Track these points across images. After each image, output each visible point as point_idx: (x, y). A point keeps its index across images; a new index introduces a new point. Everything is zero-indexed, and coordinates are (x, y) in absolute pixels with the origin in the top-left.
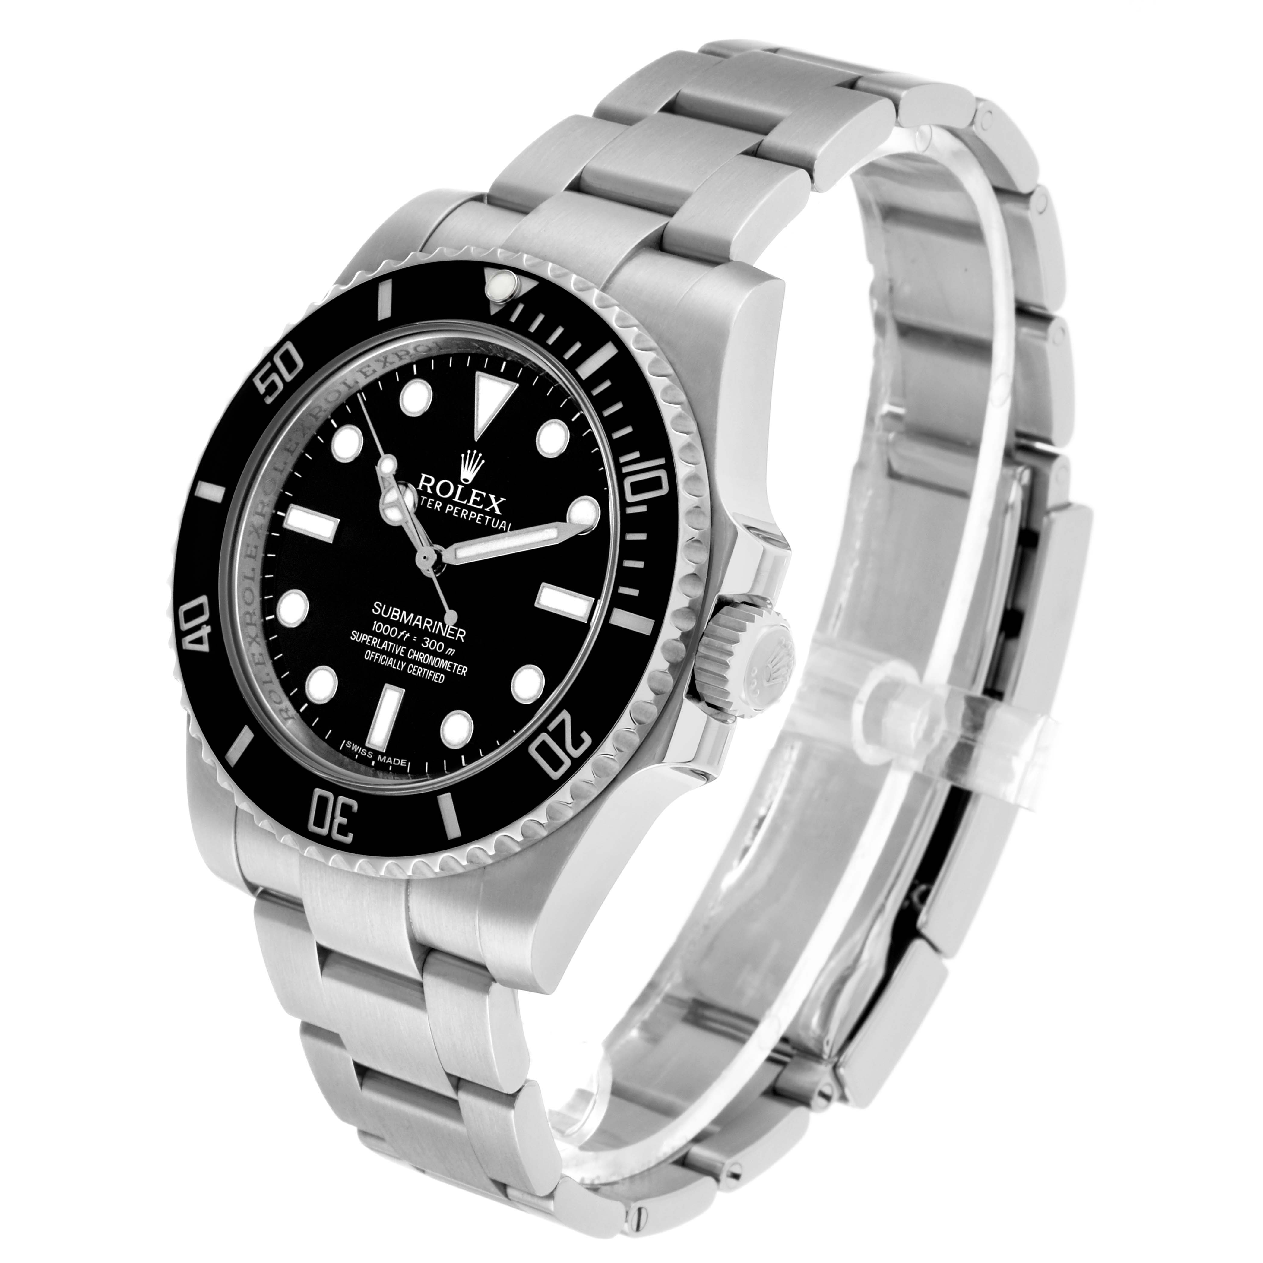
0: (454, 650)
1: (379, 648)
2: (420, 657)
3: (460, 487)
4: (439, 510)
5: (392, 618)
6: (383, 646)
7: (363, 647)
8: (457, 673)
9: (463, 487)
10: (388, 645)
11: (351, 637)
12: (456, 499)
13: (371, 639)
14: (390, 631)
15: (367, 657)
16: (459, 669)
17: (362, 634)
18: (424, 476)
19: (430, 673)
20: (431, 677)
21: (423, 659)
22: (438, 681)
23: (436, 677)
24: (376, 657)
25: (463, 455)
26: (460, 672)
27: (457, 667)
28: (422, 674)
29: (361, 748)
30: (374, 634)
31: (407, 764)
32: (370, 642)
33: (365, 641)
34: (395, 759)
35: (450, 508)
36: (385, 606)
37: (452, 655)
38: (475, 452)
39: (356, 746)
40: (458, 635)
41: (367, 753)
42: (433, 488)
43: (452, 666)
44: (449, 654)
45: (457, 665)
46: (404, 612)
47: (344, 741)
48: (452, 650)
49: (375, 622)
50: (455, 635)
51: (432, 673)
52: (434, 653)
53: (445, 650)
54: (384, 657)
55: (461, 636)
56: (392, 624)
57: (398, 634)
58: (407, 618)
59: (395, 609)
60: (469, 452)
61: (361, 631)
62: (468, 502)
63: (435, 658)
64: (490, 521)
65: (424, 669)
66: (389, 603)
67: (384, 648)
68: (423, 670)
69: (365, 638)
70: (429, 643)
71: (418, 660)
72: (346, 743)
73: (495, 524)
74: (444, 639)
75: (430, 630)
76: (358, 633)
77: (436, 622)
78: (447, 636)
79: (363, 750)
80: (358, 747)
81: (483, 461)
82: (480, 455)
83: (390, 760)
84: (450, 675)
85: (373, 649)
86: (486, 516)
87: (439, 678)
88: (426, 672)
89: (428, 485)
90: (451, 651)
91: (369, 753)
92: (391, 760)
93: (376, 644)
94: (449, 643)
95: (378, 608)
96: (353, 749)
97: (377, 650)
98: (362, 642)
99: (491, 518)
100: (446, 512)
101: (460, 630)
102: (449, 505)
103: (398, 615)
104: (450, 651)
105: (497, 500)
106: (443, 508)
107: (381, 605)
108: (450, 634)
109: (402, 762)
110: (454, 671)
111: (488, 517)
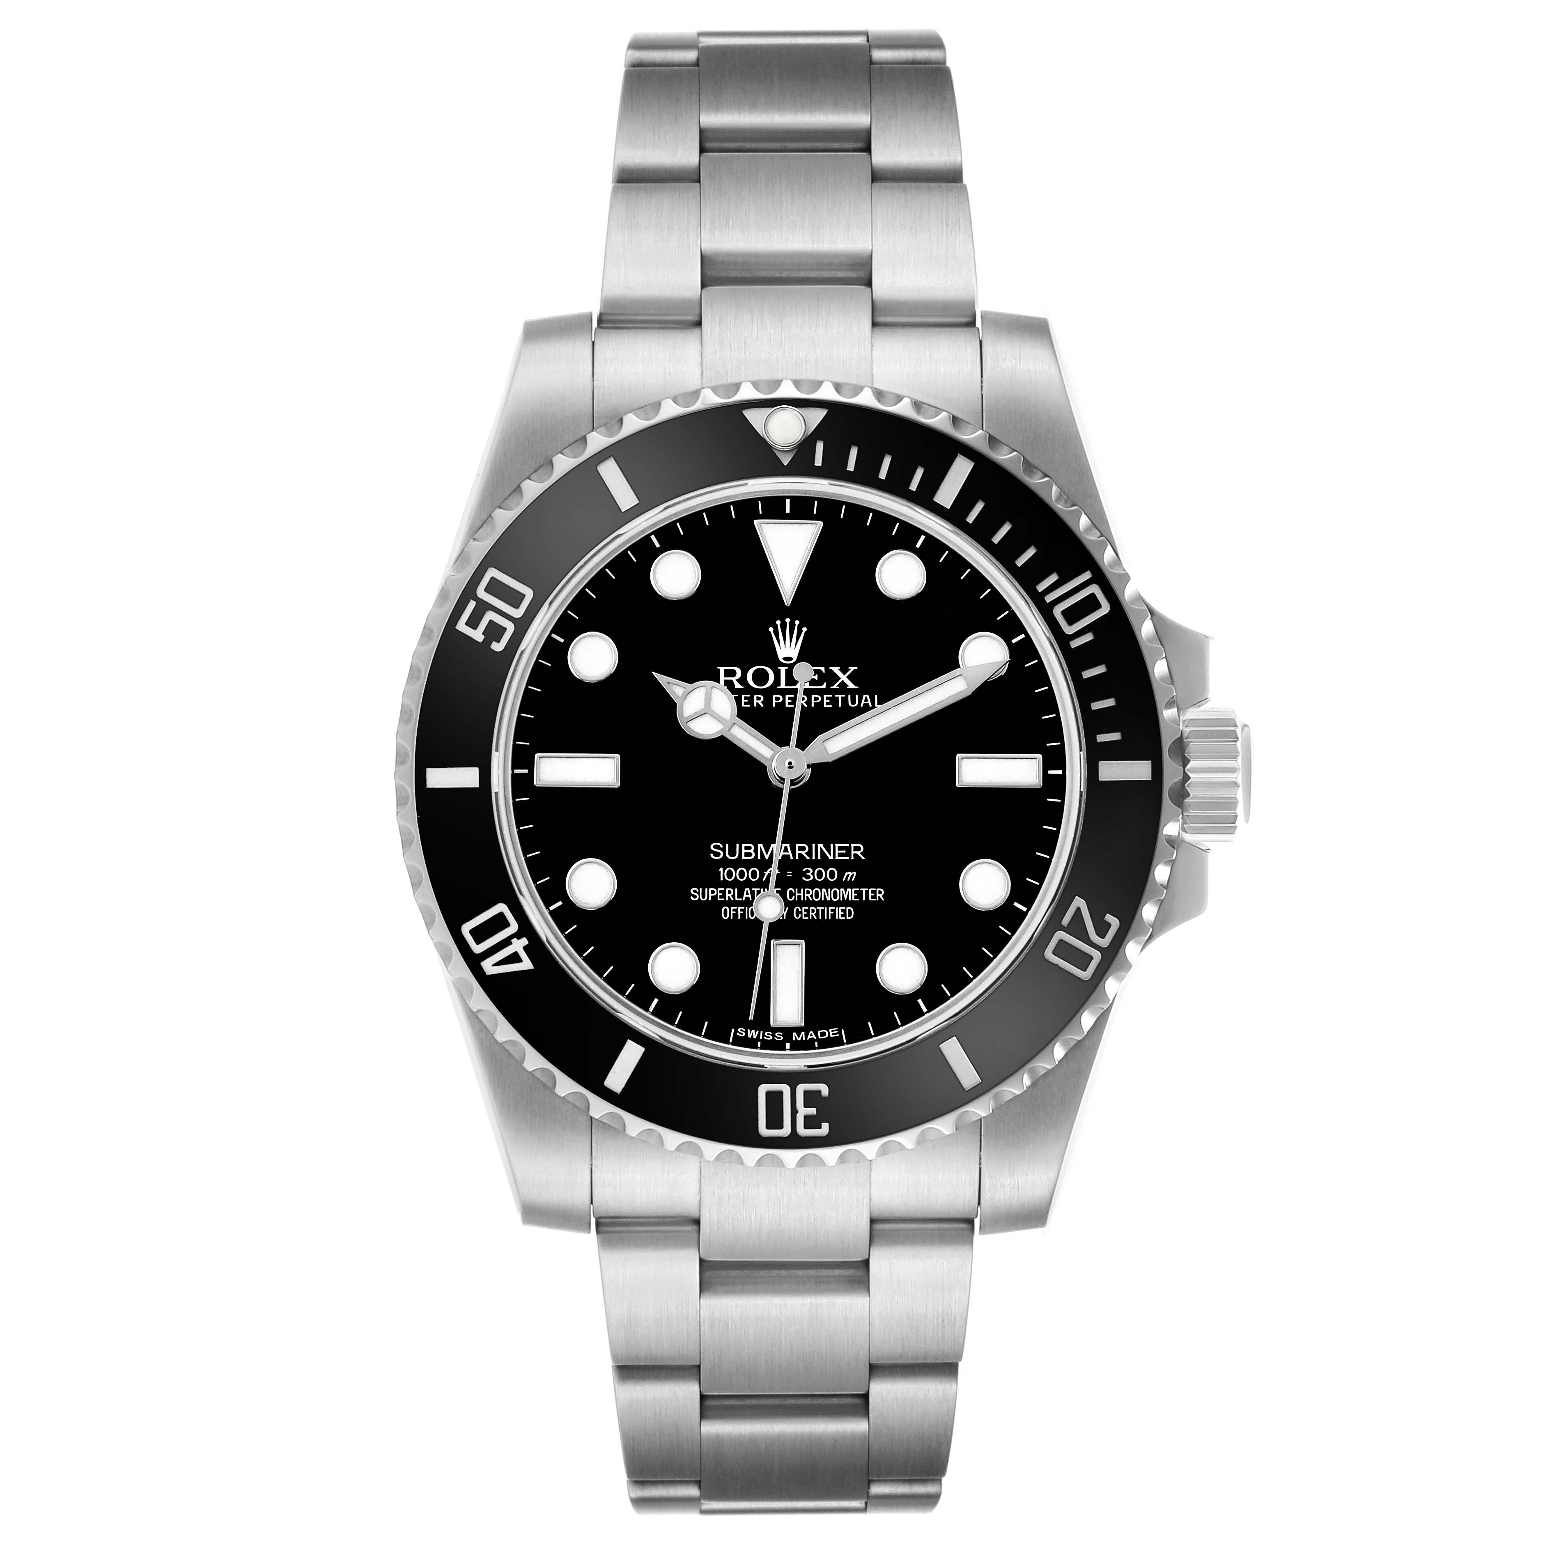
0: (855, 873)
1: (741, 899)
2: (806, 895)
3: (783, 670)
4: (762, 705)
5: (744, 858)
6: (745, 896)
7: (715, 905)
8: (870, 899)
9: (787, 668)
10: (752, 892)
11: (692, 897)
12: (783, 685)
13: (723, 892)
14: (748, 874)
15: (725, 916)
16: (871, 894)
17: (706, 889)
18: (722, 670)
19: (830, 910)
20: (833, 916)
21: (811, 896)
22: (846, 917)
23: (841, 913)
24: (740, 912)
25: (771, 629)
26: (874, 897)
27: (867, 892)
28: (817, 915)
29: (762, 1032)
30: (725, 884)
31: (840, 1033)
32: (724, 896)
33: (714, 898)
34: (819, 1032)
35: (777, 699)
36: (727, 845)
37: (853, 880)
38: (788, 620)
39: (753, 1031)
40: (853, 852)
41: (774, 1036)
42: (743, 680)
43: (859, 894)
44: (848, 880)
45: (867, 889)
46: (760, 846)
47: (733, 1030)
48: (851, 874)
49: (721, 870)
50: (848, 853)
51: (832, 910)
52: (826, 885)
53: (841, 875)
55: (858, 853)
56: (748, 864)
57: (762, 875)
58: (767, 854)
59: (744, 845)
60: (778, 622)
61: (704, 885)
63: (829, 890)
64: (845, 700)
65: (818, 908)
66: (733, 841)
67: (747, 898)
68: (818, 910)
69: (712, 893)
70: (813, 874)
71: (806, 899)
72: (736, 1031)
73: (853, 702)
74: (834, 863)
75: (808, 858)
76: (701, 889)
77: (814, 845)
78: (837, 858)
79: (766, 1034)
80: (758, 1032)
81: (805, 629)
82: (797, 622)
83: (811, 1035)
84: (860, 906)
85: (730, 903)
86: (836, 696)
87: (845, 914)
88: (823, 911)
89: (734, 679)
90: (851, 875)
91: (776, 1034)
92: (813, 1034)
93: (734, 896)
94: (842, 867)
95: (718, 850)
96: (750, 1036)
97: (738, 904)
98: (710, 899)
99: (844, 696)
100: (774, 705)
101: (853, 845)
102: (774, 697)
103: (752, 851)
104: (848, 875)
105: (844, 671)
106: (768, 701)
107: (721, 846)
108: (840, 855)
109: (831, 1033)
110: (864, 899)
111: (840, 696)
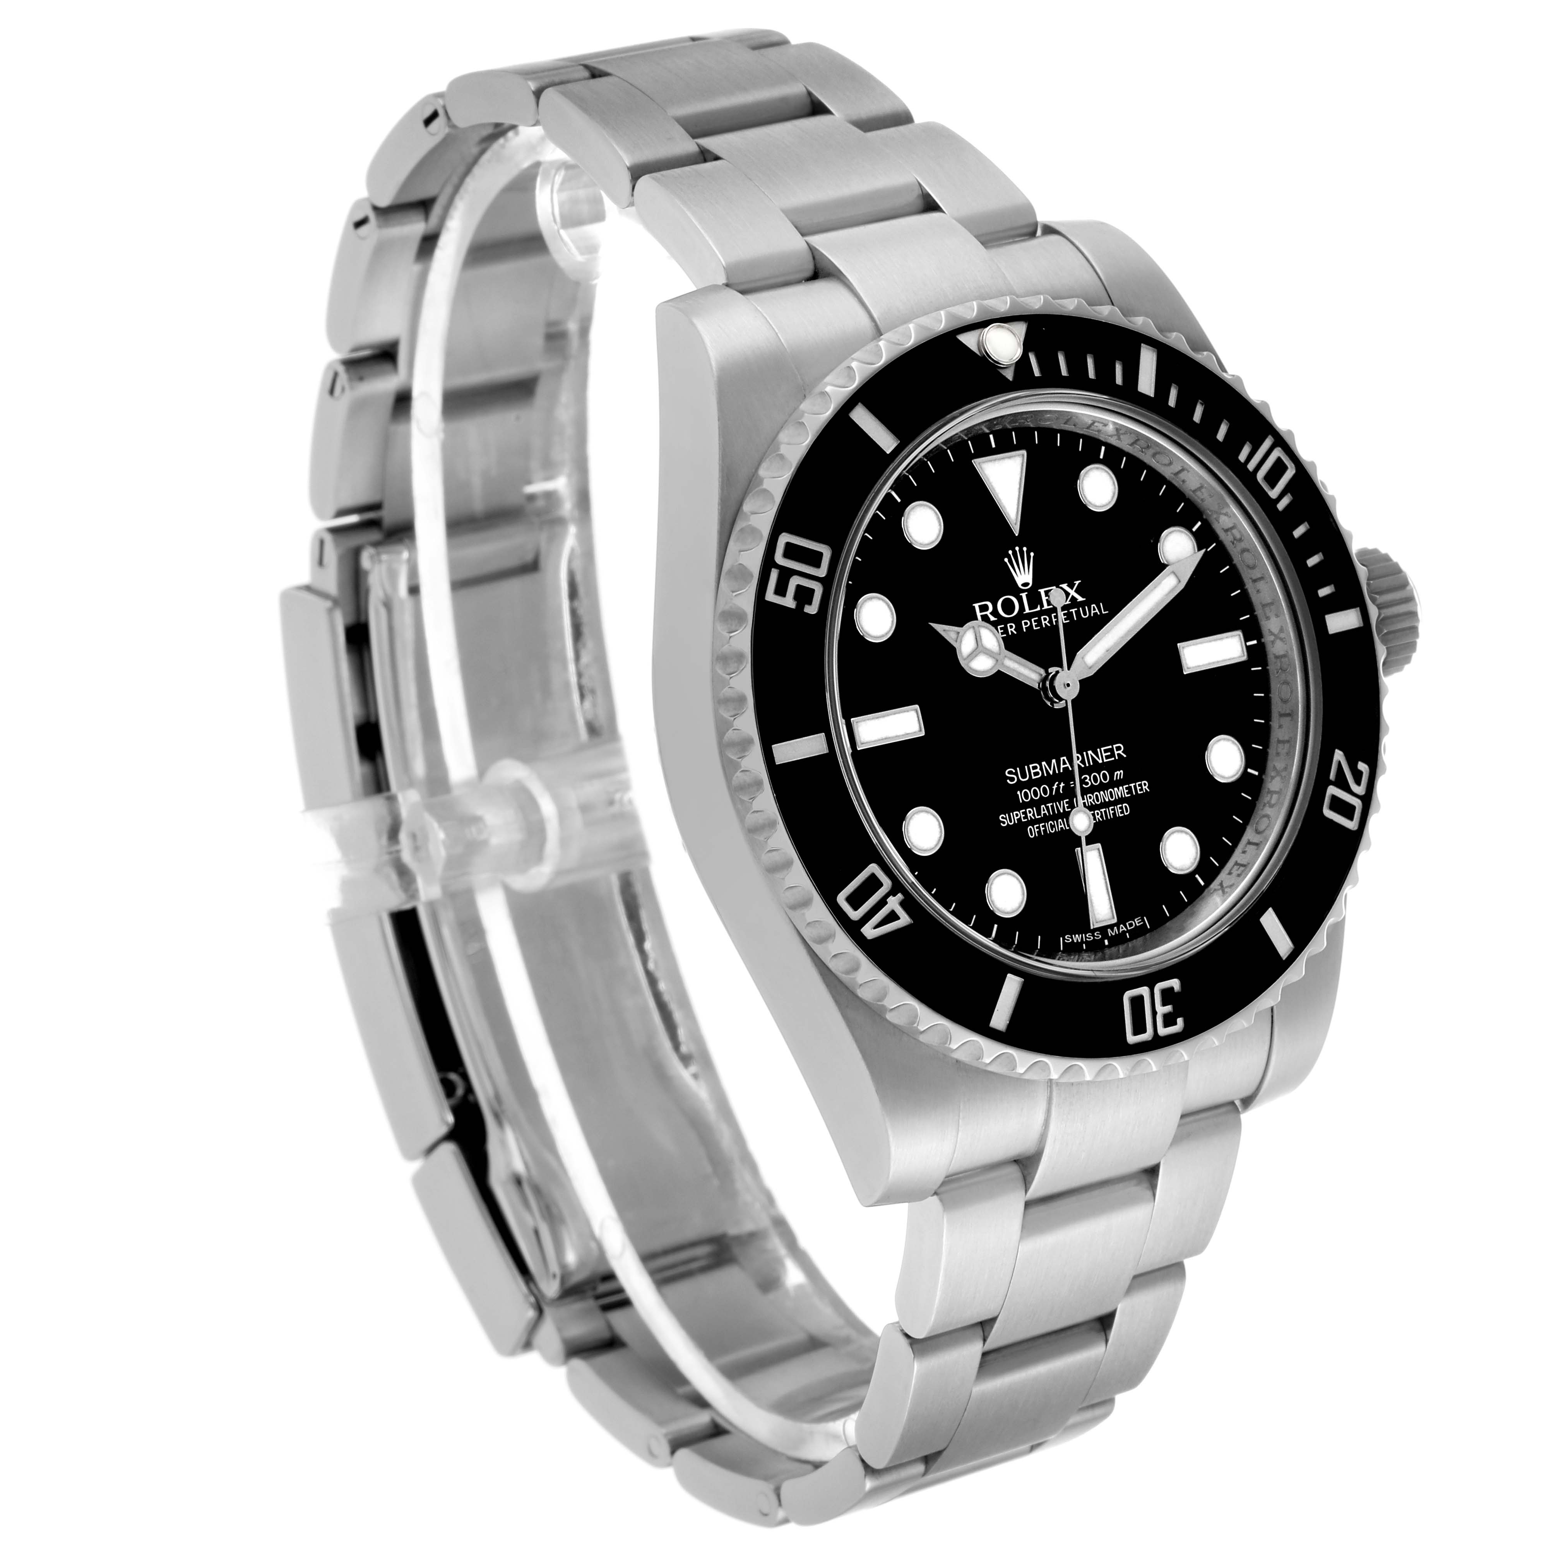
0: (1122, 771)
1: (1040, 817)
2: (1089, 800)
3: (1024, 595)
4: (1015, 633)
5: (1034, 777)
6: (1042, 812)
7: (1021, 826)
8: (1139, 792)
9: (1026, 593)
10: (1047, 808)
11: (1002, 824)
12: (1027, 611)
13: (1025, 813)
14: (1040, 792)
15: (1032, 835)
16: (1138, 788)
17: (1011, 814)
18: (976, 606)
19: (1110, 810)
20: (1114, 814)
21: (1094, 800)
22: (1124, 814)
23: (1120, 811)
24: (1042, 829)
25: (1006, 560)
26: (1141, 790)
27: (1135, 786)
28: (1102, 816)
29: (1084, 935)
30: (1025, 805)
31: (1143, 920)
32: (1026, 817)
33: (1019, 820)
34: (1127, 924)
35: (1026, 624)
36: (1018, 769)
37: (1122, 777)
38: (1017, 549)
39: (1077, 936)
40: (1116, 753)
41: (1094, 936)
42: (995, 613)
43: (1129, 789)
44: (1118, 778)
45: (1134, 784)
46: (1044, 763)
47: (1061, 938)
48: (1118, 772)
49: (1019, 793)
50: (1113, 755)
51: (1112, 810)
52: (1102, 787)
53: (1112, 776)
54: (1051, 824)
55: (1120, 752)
56: (1038, 783)
57: (1051, 790)
58: (1051, 770)
59: (1031, 766)
60: (1010, 552)
61: (1009, 811)
62: (1042, 606)
63: (1106, 791)
64: (1078, 613)
65: (1101, 810)
66: (1021, 763)
67: (1045, 814)
68: (1101, 812)
69: (1017, 816)
70: (1090, 780)
71: (1090, 805)
72: (1064, 939)
73: (1085, 614)
74: (1104, 766)
75: (1083, 766)
76: (1007, 815)
77: (1085, 753)
78: (1105, 761)
79: (1087, 935)
80: (1080, 935)
81: (1032, 554)
82: (1025, 549)
83: (1122, 928)
84: (1133, 800)
85: (1033, 822)
86: (1071, 611)
87: (1123, 810)
88: (1105, 812)
89: (988, 613)
90: (1119, 774)
91: (1095, 934)
92: (1123, 927)
93: (1034, 815)
94: (1111, 767)
95: (1012, 775)
96: (1075, 941)
97: (1038, 821)
98: (1016, 822)
99: (1076, 609)
100: (1025, 630)
101: (1114, 746)
102: (1023, 622)
103: (1038, 770)
104: (1117, 774)
105: (1072, 587)
106: (1019, 628)
107: (1014, 771)
108: (1107, 757)
109: (1136, 922)
110: (1134, 794)
111: (1073, 610)
